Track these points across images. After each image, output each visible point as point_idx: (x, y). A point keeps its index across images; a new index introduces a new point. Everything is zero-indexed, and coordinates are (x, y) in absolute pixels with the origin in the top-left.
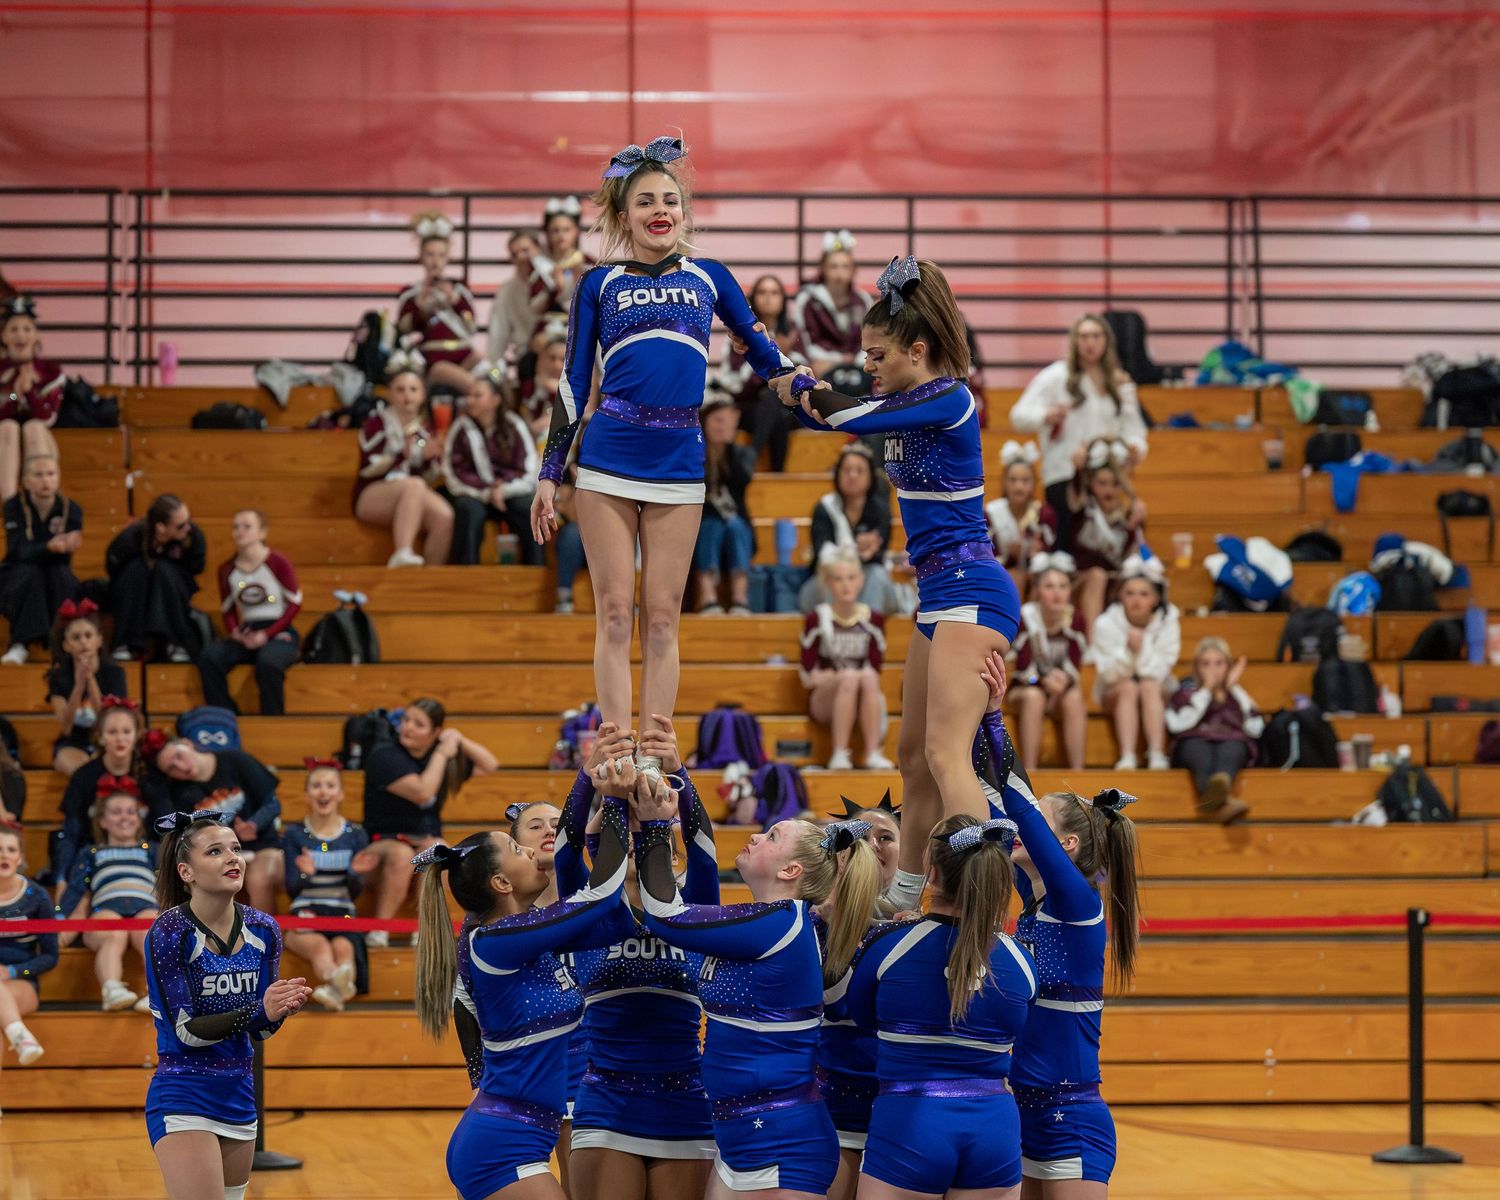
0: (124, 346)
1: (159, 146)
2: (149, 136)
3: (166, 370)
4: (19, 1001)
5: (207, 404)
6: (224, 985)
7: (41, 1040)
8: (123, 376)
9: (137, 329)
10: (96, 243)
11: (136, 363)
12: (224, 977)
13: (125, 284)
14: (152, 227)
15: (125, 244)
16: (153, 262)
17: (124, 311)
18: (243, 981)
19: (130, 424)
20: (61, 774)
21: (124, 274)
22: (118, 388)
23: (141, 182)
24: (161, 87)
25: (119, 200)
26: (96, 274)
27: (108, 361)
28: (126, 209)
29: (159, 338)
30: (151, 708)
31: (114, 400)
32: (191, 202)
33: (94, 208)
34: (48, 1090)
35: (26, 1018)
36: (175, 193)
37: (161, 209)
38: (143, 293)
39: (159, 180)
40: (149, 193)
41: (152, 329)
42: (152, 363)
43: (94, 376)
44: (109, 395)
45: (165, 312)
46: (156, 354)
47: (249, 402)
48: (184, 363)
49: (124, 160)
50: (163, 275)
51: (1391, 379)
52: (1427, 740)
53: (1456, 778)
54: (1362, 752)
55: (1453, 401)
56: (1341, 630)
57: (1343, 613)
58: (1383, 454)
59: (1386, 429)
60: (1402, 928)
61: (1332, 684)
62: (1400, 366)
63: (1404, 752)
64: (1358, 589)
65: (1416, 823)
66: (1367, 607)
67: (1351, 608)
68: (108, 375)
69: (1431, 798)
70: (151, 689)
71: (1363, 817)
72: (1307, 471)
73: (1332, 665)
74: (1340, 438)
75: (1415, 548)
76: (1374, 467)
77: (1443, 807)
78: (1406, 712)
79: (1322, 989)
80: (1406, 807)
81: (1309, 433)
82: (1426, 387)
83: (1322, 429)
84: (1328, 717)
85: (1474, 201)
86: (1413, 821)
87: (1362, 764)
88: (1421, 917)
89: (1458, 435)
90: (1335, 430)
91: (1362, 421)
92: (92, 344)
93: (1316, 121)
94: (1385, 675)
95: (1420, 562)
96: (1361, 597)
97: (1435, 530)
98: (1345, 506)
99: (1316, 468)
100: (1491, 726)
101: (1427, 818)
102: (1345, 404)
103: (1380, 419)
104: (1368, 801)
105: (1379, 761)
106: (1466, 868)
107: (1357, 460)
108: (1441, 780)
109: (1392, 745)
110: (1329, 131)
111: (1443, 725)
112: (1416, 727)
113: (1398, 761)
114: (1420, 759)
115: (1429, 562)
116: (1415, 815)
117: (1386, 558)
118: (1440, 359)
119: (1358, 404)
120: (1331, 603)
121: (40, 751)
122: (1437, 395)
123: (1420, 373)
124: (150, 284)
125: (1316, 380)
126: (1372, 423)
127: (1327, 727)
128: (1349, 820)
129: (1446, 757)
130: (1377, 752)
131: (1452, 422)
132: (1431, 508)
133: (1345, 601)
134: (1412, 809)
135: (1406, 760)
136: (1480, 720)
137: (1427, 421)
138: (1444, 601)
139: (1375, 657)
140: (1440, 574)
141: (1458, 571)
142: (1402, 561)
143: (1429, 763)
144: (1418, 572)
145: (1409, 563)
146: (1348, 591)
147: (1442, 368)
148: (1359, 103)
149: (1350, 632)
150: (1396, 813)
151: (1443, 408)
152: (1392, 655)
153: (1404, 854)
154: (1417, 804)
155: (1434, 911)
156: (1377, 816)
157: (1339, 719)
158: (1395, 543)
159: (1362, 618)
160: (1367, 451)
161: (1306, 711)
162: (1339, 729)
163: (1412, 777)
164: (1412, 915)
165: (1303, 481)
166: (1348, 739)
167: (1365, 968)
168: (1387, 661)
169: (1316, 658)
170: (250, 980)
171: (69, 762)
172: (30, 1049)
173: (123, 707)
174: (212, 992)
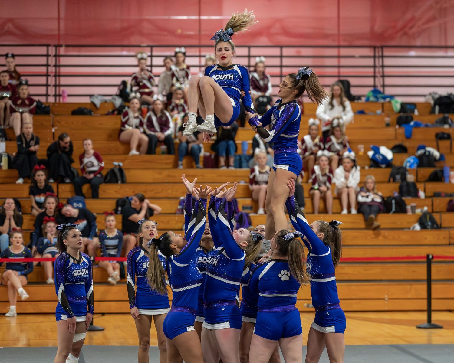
0: (51, 91)
1: (62, 32)
2: (59, 30)
3: (64, 98)
4: (22, 282)
5: (76, 108)
6: (79, 272)
7: (28, 293)
8: (51, 100)
9: (55, 86)
10: (43, 60)
11: (55, 96)
12: (79, 270)
13: (52, 72)
14: (60, 56)
15: (52, 61)
16: (60, 66)
17: (51, 81)
18: (84, 271)
19: (53, 113)
20: (34, 216)
21: (52, 70)
22: (50, 103)
23: (56, 43)
24: (62, 15)
25: (50, 48)
26: (43, 70)
27: (47, 95)
28: (52, 51)
29: (62, 88)
30: (60, 196)
31: (49, 107)
32: (71, 49)
33: (43, 50)
34: (30, 308)
35: (24, 287)
36: (67, 46)
37: (62, 51)
38: (57, 75)
39: (62, 42)
40: (57, 46)
41: (60, 86)
42: (60, 96)
43: (43, 99)
44: (47, 105)
45: (63, 81)
46: (61, 93)
47: (88, 107)
48: (69, 96)
49: (51, 36)
50: (63, 70)
51: (422, 100)
52: (432, 205)
53: (441, 216)
54: (413, 209)
55: (440, 106)
56: (407, 173)
57: (408, 168)
58: (419, 121)
59: (420, 114)
60: (425, 260)
61: (405, 189)
62: (424, 96)
63: (426, 208)
64: (412, 161)
65: (429, 229)
66: (415, 166)
67: (410, 166)
68: (47, 99)
69: (433, 222)
70: (60, 191)
71: (414, 228)
72: (397, 127)
73: (404, 183)
74: (407, 117)
75: (429, 149)
76: (417, 125)
77: (437, 225)
78: (426, 197)
79: (402, 278)
80: (426, 224)
81: (398, 115)
82: (432, 102)
83: (402, 114)
84: (403, 198)
85: (446, 47)
86: (428, 229)
87: (413, 212)
88: (431, 257)
89: (441, 116)
90: (405, 115)
91: (413, 112)
92: (43, 90)
93: (400, 24)
94: (420, 186)
95: (430, 153)
96: (413, 163)
97: (435, 144)
98: (408, 137)
99: (400, 126)
100: (451, 201)
101: (432, 228)
102: (408, 107)
103: (418, 111)
104: (415, 223)
105: (418, 211)
106: (444, 242)
107: (412, 123)
108: (436, 217)
109: (422, 207)
110: (404, 27)
111: (437, 201)
112: (429, 201)
113: (424, 211)
114: (430, 211)
115: (433, 153)
116: (429, 227)
117: (420, 152)
118: (436, 93)
119: (412, 107)
120: (404, 165)
121: (27, 209)
122: (435, 104)
123: (430, 98)
124: (59, 72)
125: (400, 100)
126: (416, 112)
127: (403, 201)
128: (409, 228)
129: (438, 210)
130: (418, 208)
131: (440, 112)
132: (433, 137)
133: (408, 164)
134: (428, 225)
135: (426, 211)
136: (448, 199)
137: (432, 112)
138: (437, 164)
139: (417, 181)
140: (436, 156)
141: (442, 156)
142: (425, 153)
143: (433, 212)
144: (430, 156)
145: (427, 153)
146: (409, 162)
147: (437, 96)
148: (413, 19)
149: (410, 173)
150: (423, 226)
151: (437, 108)
152: (422, 180)
153: (426, 238)
154: (429, 224)
155: (435, 255)
156: (418, 227)
157: (407, 199)
158: (423, 147)
159: (413, 170)
160: (415, 121)
161: (397, 196)
162: (407, 202)
163: (428, 216)
164: (428, 256)
165: (396, 130)
166: (409, 205)
167: (414, 272)
168: (421, 182)
169: (400, 181)
170: (85, 271)
171: (36, 212)
172: (25, 296)
173: (52, 196)
174: (76, 275)
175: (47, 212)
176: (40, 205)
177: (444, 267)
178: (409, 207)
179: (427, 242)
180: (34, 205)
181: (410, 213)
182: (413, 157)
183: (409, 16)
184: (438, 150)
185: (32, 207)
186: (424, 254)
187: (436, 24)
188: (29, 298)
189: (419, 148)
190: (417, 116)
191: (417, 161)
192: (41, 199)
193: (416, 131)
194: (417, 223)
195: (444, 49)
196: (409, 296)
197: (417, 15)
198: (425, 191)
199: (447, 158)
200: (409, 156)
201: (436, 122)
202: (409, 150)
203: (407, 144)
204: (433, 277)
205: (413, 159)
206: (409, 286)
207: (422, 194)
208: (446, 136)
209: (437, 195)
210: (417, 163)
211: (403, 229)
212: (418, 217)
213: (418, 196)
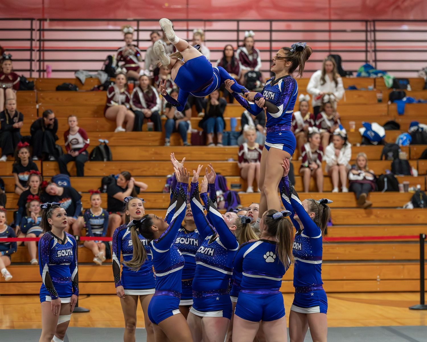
0: (36, 66)
1: (46, 6)
2: (43, 3)
3: (48, 73)
4: (5, 262)
5: (60, 83)
6: (63, 253)
7: (12, 273)
8: (35, 75)
9: (39, 61)
10: (27, 35)
11: (39, 71)
12: (63, 251)
13: (36, 47)
14: (44, 30)
15: (36, 35)
16: (44, 40)
17: (36, 55)
18: (68, 252)
19: (37, 89)
20: (17, 194)
21: (36, 44)
22: (34, 78)
23: (40, 16)
25: (34, 22)
26: (27, 44)
27: (31, 70)
28: (36, 25)
29: (46, 63)
30: (44, 174)
31: (33, 82)
32: (56, 22)
33: (27, 24)
34: (13, 289)
35: (7, 267)
36: (52, 20)
37: (46, 25)
38: (42, 50)
39: (46, 16)
40: (42, 20)
41: (44, 61)
42: (44, 71)
43: (27, 75)
44: (31, 80)
45: (48, 55)
46: (45, 68)
47: (73, 82)
48: (54, 71)
49: (36, 10)
50: (47, 45)
51: (415, 75)
52: (426, 183)
54: (406, 187)
56: (400, 150)
57: (400, 145)
58: (412, 97)
59: (413, 90)
60: (418, 239)
61: (397, 166)
62: (417, 71)
63: (419, 187)
64: (405, 138)
65: (422, 208)
66: (407, 143)
67: (403, 144)
68: (31, 75)
70: (44, 169)
71: (407, 206)
72: (389, 103)
73: (397, 161)
74: (399, 93)
75: (421, 125)
76: (410, 101)
78: (419, 175)
79: (394, 258)
80: (419, 203)
81: (391, 91)
82: (425, 78)
83: (394, 90)
84: (396, 176)
86: (421, 207)
87: (406, 190)
88: (424, 236)
90: (398, 90)
91: (406, 87)
92: (26, 65)
94: (413, 163)
95: (423, 130)
96: (406, 140)
98: (401, 113)
99: (392, 102)
102: (401, 82)
103: (411, 87)
104: (408, 201)
105: (411, 189)
107: (405, 99)
109: (415, 185)
112: (422, 179)
113: (417, 190)
114: (423, 189)
116: (422, 206)
117: (413, 129)
119: (405, 82)
120: (397, 142)
121: (11, 187)
123: (424, 73)
124: (43, 47)
125: (392, 75)
126: (409, 88)
127: (396, 179)
128: (402, 207)
130: (411, 187)
133: (401, 142)
134: (421, 203)
135: (419, 189)
137: (425, 88)
139: (410, 158)
142: (418, 130)
143: (426, 190)
144: (423, 132)
145: (420, 130)
146: (402, 139)
149: (402, 151)
150: (416, 205)
152: (415, 158)
153: (419, 217)
154: (422, 202)
156: (410, 206)
157: (399, 177)
158: (416, 124)
159: (406, 147)
160: (407, 97)
161: (389, 174)
162: (399, 180)
163: (421, 194)
164: (421, 235)
165: (388, 106)
166: (402, 183)
167: (407, 252)
168: (413, 159)
169: (392, 159)
170: (70, 252)
171: (20, 190)
172: (8, 276)
173: (36, 174)
174: (60, 256)
175: (31, 190)
176: (24, 183)
178: (401, 186)
179: (420, 221)
180: (18, 183)
181: (402, 191)
182: (406, 134)
185: (16, 186)
186: (417, 234)
188: (12, 279)
189: (412, 125)
190: (410, 92)
191: (410, 138)
192: (25, 177)
193: (408, 107)
194: (410, 202)
196: (402, 277)
198: (418, 169)
200: (402, 133)
202: (402, 127)
203: (400, 120)
205: (406, 136)
206: (402, 267)
207: (415, 172)
210: (409, 140)
211: (395, 207)
212: (412, 195)
213: (411, 174)
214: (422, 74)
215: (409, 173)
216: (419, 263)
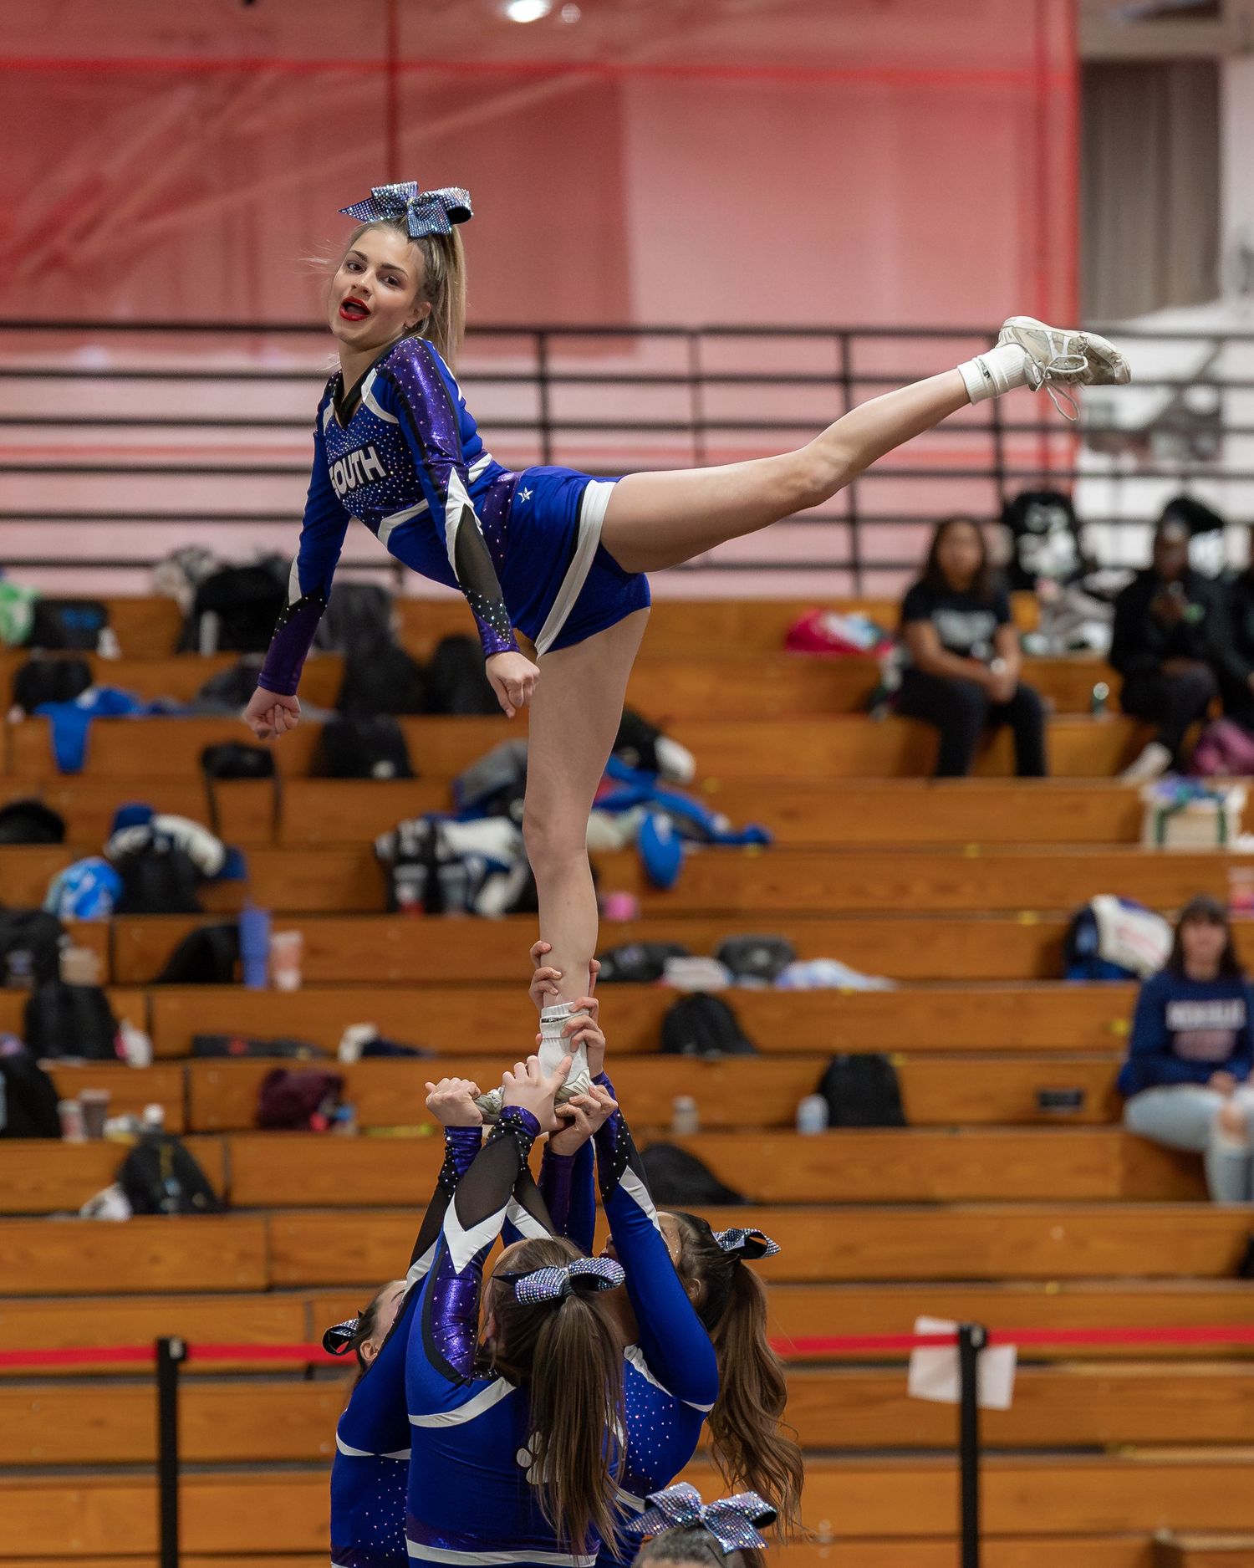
51: (133, 584)
52: (187, 1097)
53: (227, 1153)
54: (94, 1115)
55: (224, 615)
56: (63, 941)
57: (67, 917)
58: (122, 691)
59: (129, 655)
60: (149, 1365)
61: (52, 1018)
62: (145, 565)
63: (154, 1114)
64: (88, 882)
65: (171, 1217)
66: (101, 908)
67: (79, 909)
69: (193, 1180)
71: (98, 1207)
72: (16, 715)
73: (50, 992)
74: (63, 668)
75: (168, 824)
76: (111, 708)
77: (208, 1192)
78: (158, 1058)
79: (38, 1454)
80: (157, 1191)
81: (17, 661)
82: (184, 596)
83: (37, 654)
84: (46, 1065)
85: (257, 329)
86: (166, 1213)
87: (94, 1130)
88: (175, 1350)
89: (228, 663)
90: (55, 656)
91: (93, 643)
93: (29, 215)
94: (126, 1004)
95: (176, 844)
96: (91, 896)
97: (197, 797)
98: (70, 765)
99: (29, 711)
100: (277, 1076)
101: (186, 1208)
102: (68, 619)
103: (121, 641)
104: (103, 1185)
105: (118, 1128)
106: (242, 1279)
107: (87, 699)
108: (206, 1154)
109: (137, 1106)
110: (49, 228)
111: (209, 1076)
112: (169, 1080)
113: (143, 1127)
114: (177, 1124)
115: (188, 844)
116: (169, 1204)
117: (128, 839)
118: (204, 554)
119: (90, 619)
120: (50, 903)
122: (202, 604)
123: (176, 573)
125: (31, 584)
126: (108, 646)
127: (45, 1078)
128: (75, 1212)
129: (213, 1121)
130: (115, 1115)
131: (226, 642)
132: (189, 766)
133: (70, 900)
134: (166, 1195)
135: (158, 1126)
136: (260, 1068)
137: (186, 642)
138: (211, 899)
139: (114, 979)
140: (204, 861)
141: (232, 857)
142: (150, 843)
143: (189, 1130)
144: (175, 857)
145: (161, 845)
146: (74, 886)
147: (206, 567)
148: (92, 189)
149: (79, 944)
150: (143, 1201)
151: (209, 626)
152: (138, 975)
153: (155, 1260)
154: (172, 1188)
155: (195, 1340)
156: (116, 1207)
157: (60, 1068)
158: (140, 816)
159: (94, 925)
160: (101, 685)
161: (16, 1057)
162: (62, 1083)
163: (166, 1152)
164: (163, 1345)
165: (10, 731)
166: (73, 1097)
167: (99, 1423)
168: (130, 985)
169: (29, 981)
177: (243, 1399)
178: (71, 1109)
179: (161, 1277)
181: (76, 1136)
182: (94, 862)
183: (71, 175)
184: (214, 826)
186: (144, 1338)
187: (204, 214)
189: (124, 820)
190: (109, 663)
191: (112, 881)
193: (104, 734)
194: (116, 1185)
195: (246, 339)
196: (75, 1545)
197: (114, 168)
198: (150, 1029)
199: (256, 864)
200: (75, 860)
201: (207, 692)
202: (76, 832)
203: (62, 799)
204: (189, 1448)
205: (95, 872)
206: (73, 1496)
207: (135, 1045)
208: (250, 759)
209: (206, 1047)
210: (111, 892)
211: (42, 1214)
212: (119, 1156)
213: (118, 1054)
214: (168, 581)
215: (107, 1049)
216: (152, 1478)
